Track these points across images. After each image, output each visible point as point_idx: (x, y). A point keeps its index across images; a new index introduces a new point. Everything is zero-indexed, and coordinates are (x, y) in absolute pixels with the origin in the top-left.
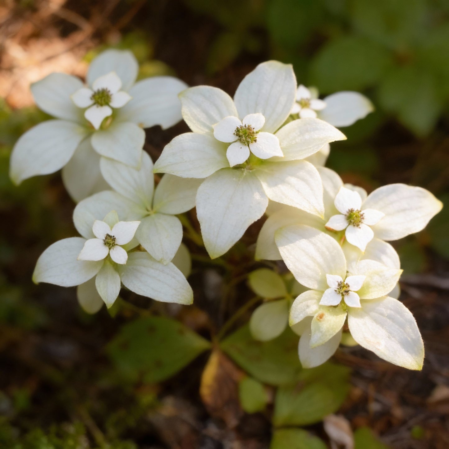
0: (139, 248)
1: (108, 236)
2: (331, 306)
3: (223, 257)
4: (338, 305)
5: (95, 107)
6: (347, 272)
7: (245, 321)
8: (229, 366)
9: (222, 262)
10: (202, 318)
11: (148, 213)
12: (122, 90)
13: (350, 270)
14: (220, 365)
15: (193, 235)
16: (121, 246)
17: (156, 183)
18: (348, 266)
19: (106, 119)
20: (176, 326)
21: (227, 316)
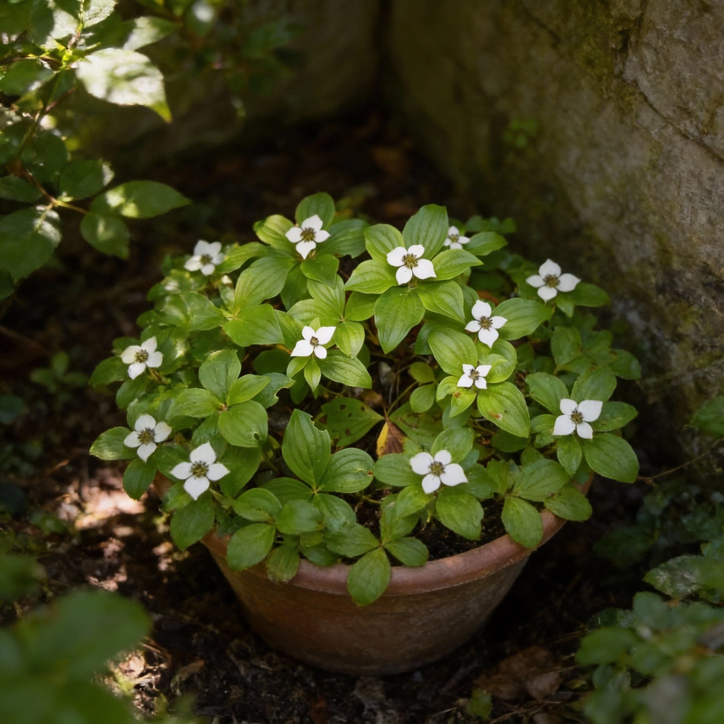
0: (334, 347)
1: (313, 338)
2: (466, 388)
3: (392, 353)
4: (471, 387)
5: (303, 242)
6: (478, 362)
7: (406, 399)
8: (395, 432)
9: (391, 357)
10: (378, 398)
11: (340, 320)
12: (322, 229)
13: (480, 362)
14: (390, 432)
15: (372, 338)
16: (322, 345)
17: (347, 299)
18: (478, 359)
19: (312, 251)
20: (360, 404)
21: (394, 397)
